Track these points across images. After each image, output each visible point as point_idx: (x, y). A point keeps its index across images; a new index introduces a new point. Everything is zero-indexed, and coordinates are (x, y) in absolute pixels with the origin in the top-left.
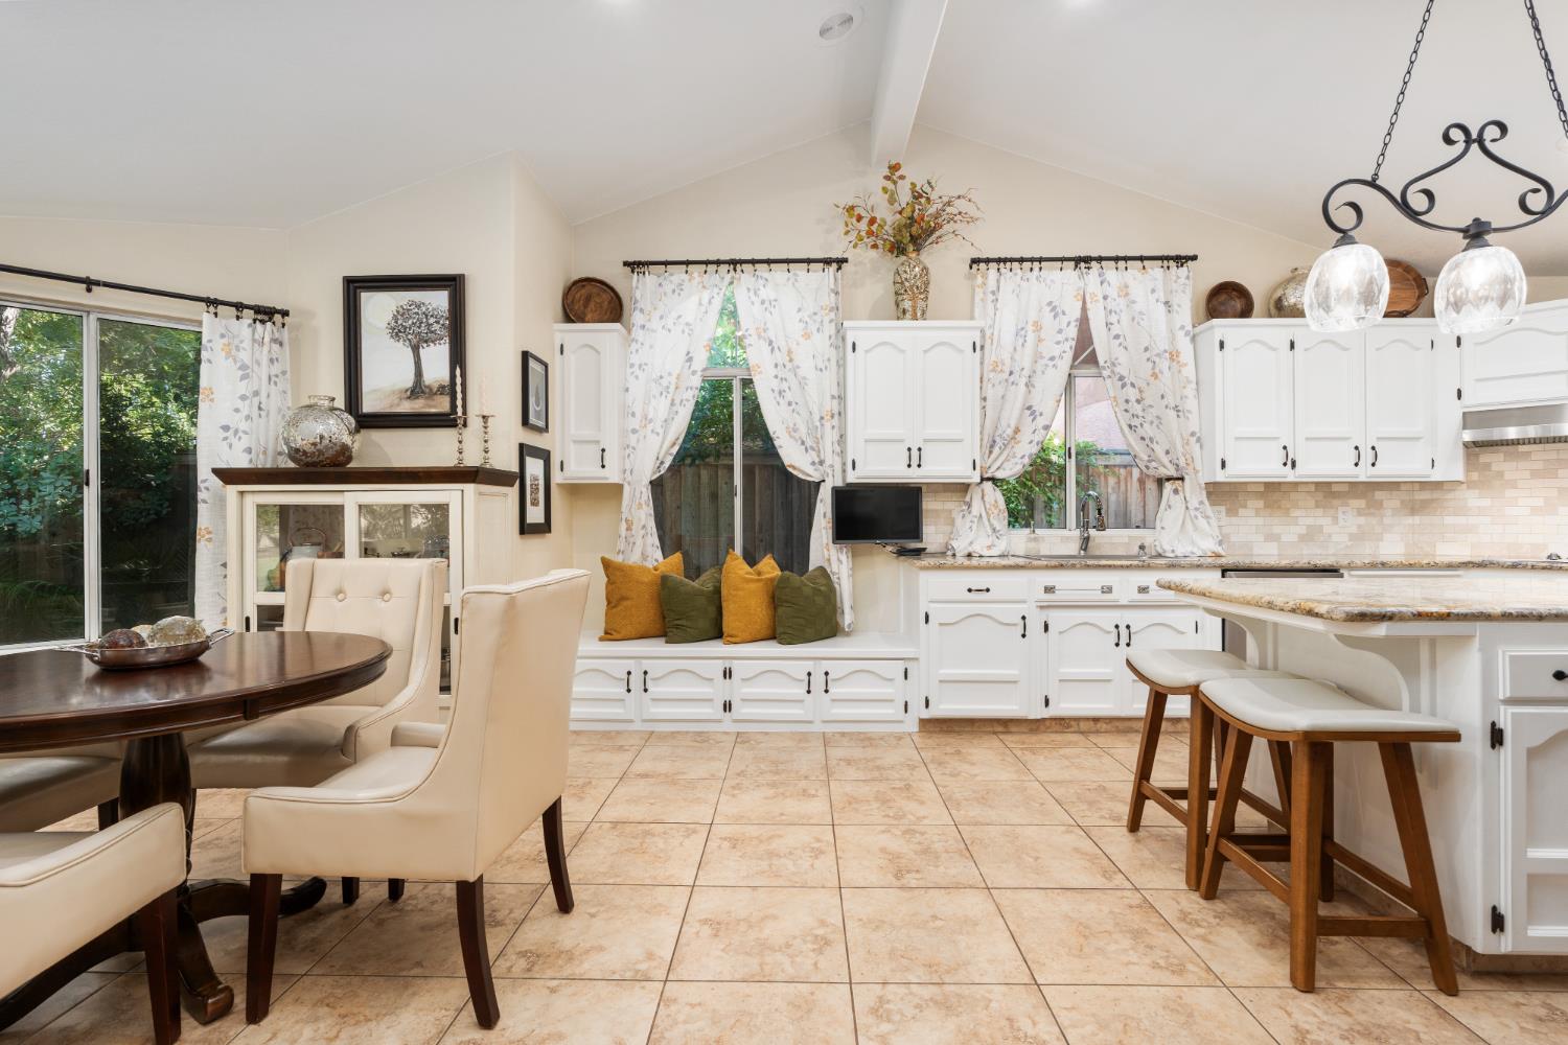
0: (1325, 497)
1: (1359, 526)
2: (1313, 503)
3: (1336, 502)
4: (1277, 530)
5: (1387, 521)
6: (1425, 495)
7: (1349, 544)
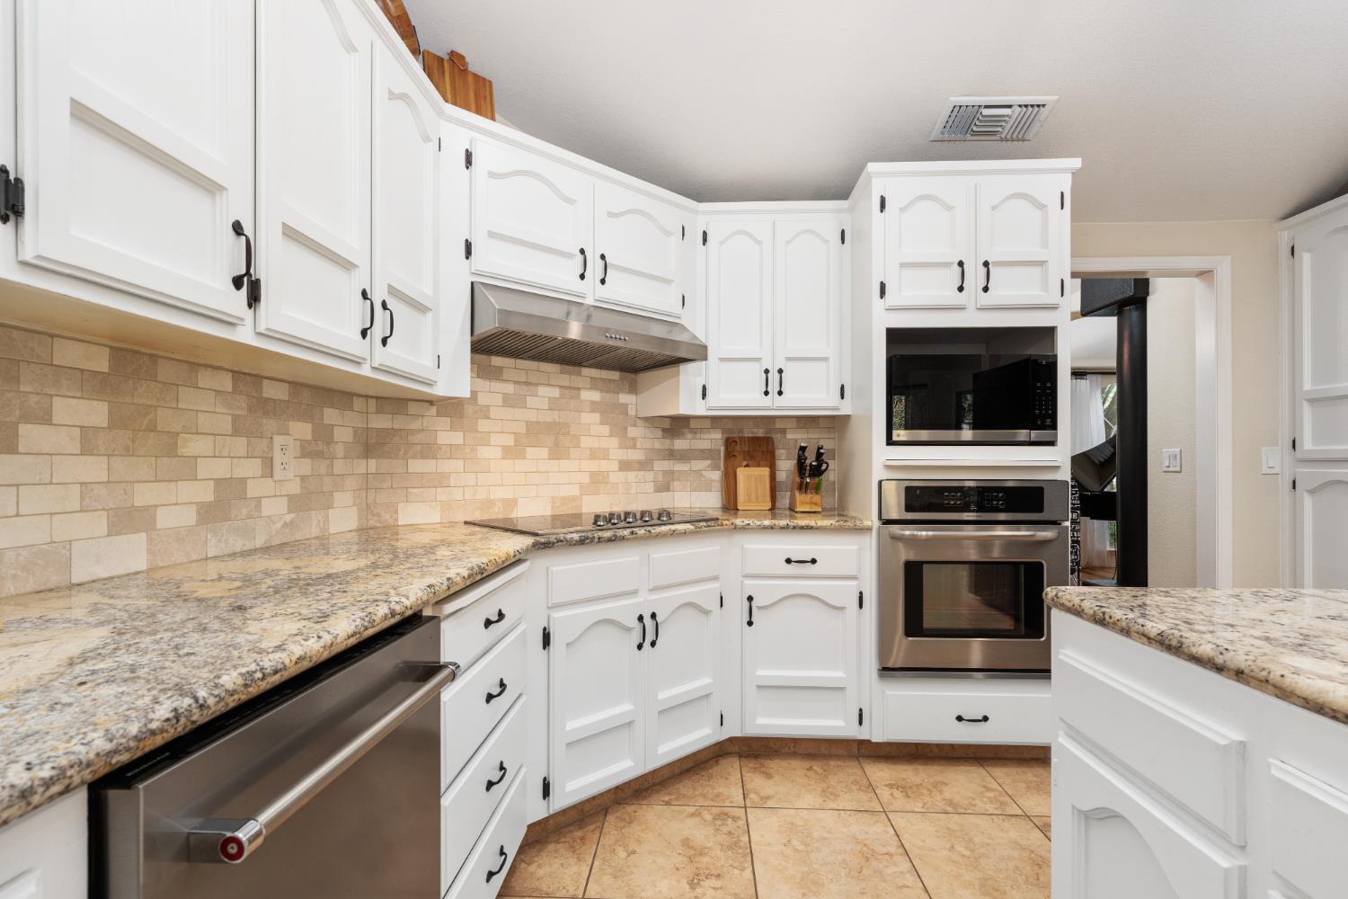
0: (250, 408)
1: (303, 478)
2: (226, 424)
3: (270, 424)
4: (145, 495)
5: (339, 466)
6: (381, 422)
7: (289, 517)
